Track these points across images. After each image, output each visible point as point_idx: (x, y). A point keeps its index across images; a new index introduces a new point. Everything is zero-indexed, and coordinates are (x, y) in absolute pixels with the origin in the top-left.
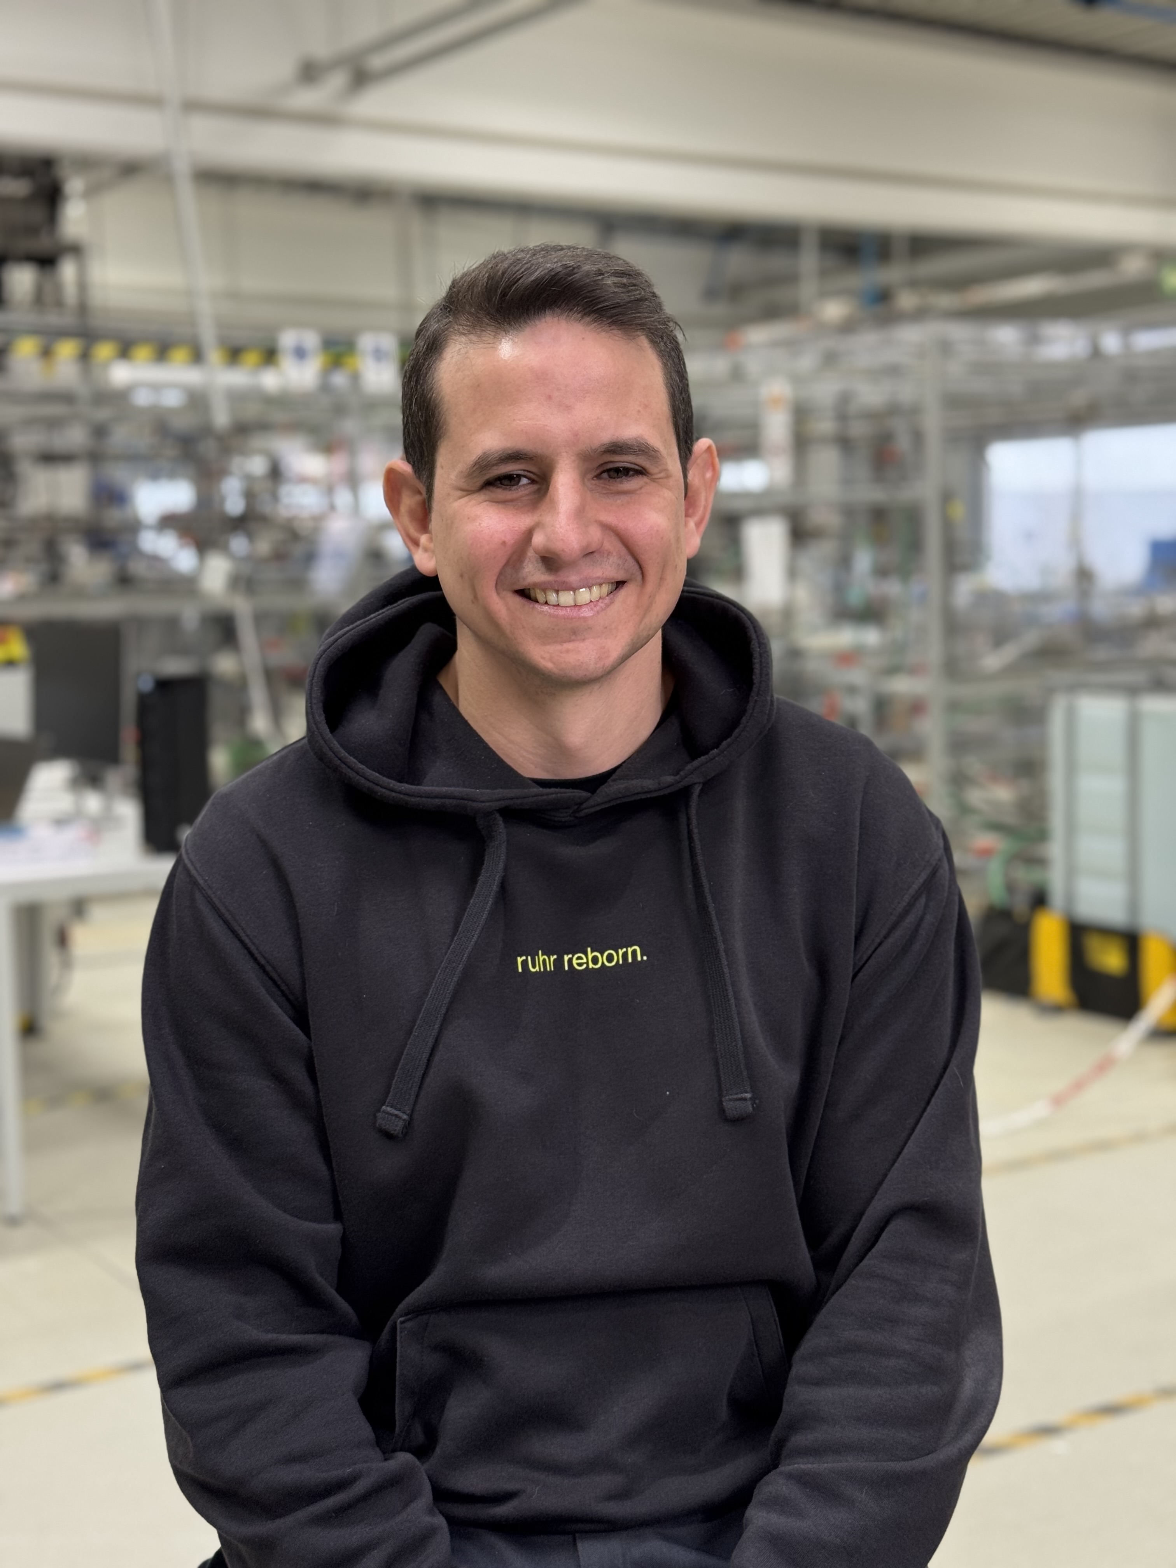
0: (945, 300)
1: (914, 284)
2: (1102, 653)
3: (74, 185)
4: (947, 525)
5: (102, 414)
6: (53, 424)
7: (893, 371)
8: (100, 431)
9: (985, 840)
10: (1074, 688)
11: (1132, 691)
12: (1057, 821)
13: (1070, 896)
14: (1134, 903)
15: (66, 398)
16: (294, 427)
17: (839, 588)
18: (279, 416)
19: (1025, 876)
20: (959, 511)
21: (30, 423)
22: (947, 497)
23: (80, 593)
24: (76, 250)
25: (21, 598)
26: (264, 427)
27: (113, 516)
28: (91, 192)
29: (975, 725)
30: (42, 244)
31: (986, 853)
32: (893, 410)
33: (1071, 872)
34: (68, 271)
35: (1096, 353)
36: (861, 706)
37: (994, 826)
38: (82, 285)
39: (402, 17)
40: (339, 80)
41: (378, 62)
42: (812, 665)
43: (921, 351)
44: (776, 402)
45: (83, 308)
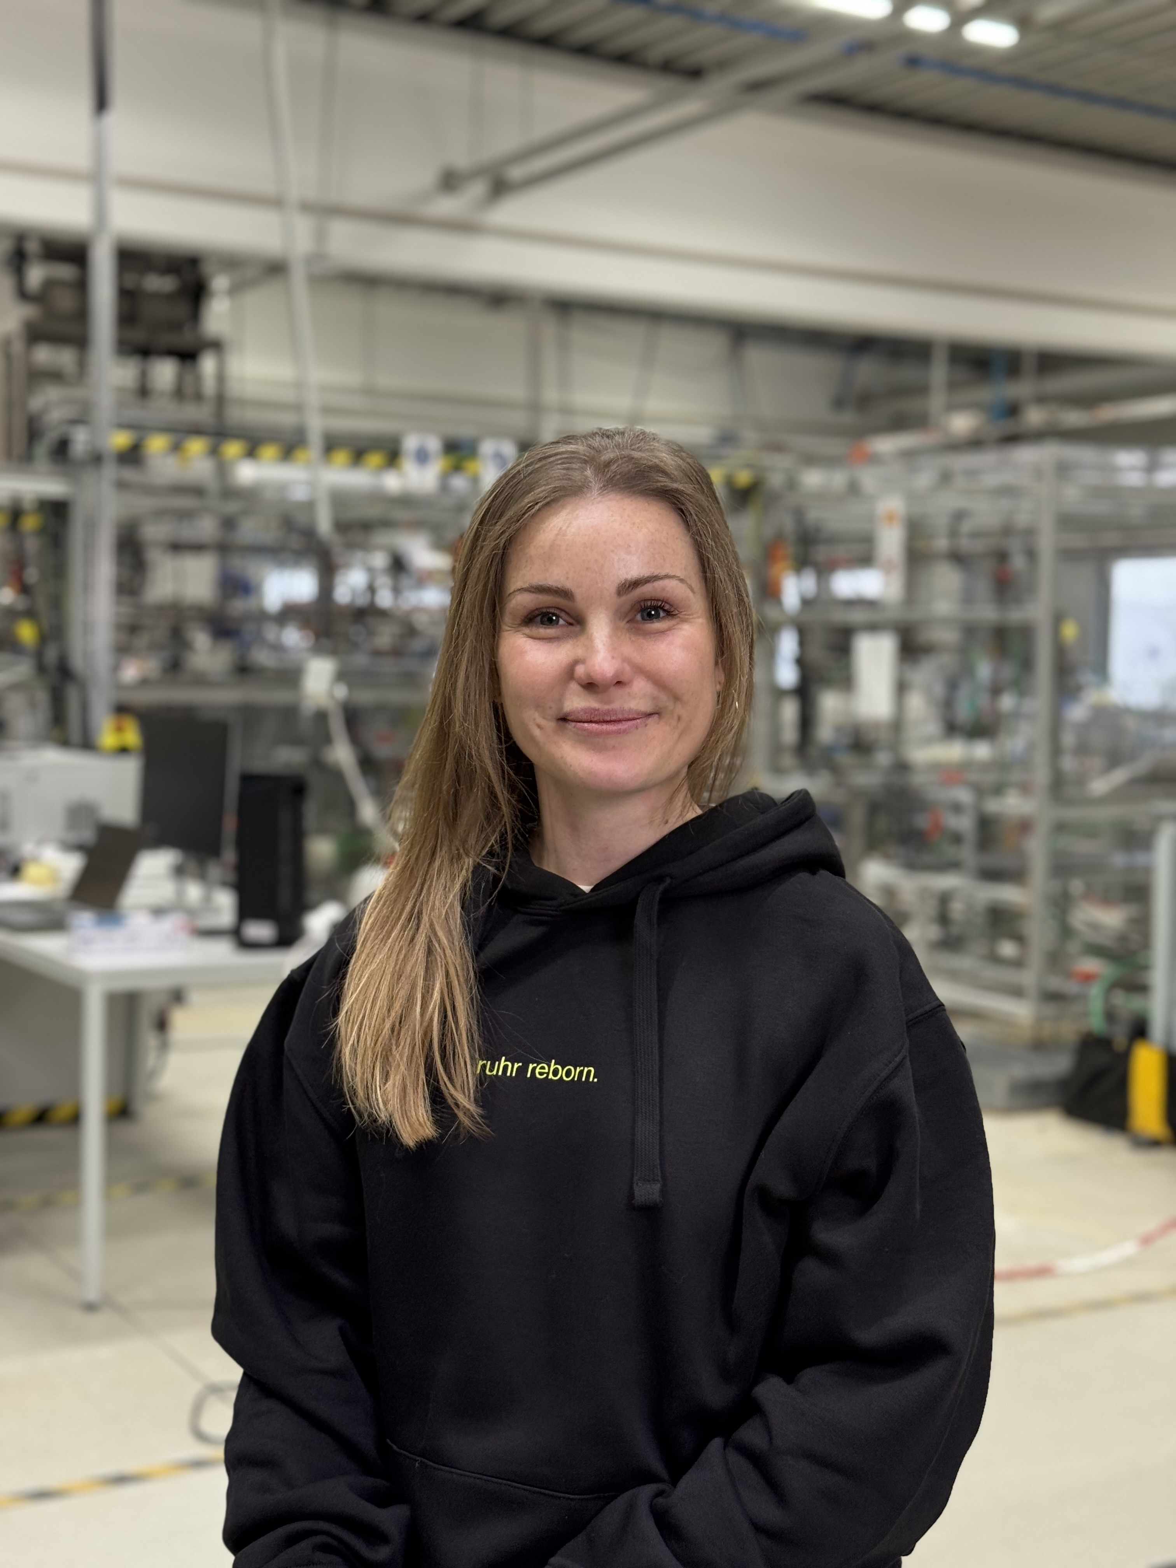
0: (1072, 418)
1: (1043, 400)
3: (220, 283)
4: (1061, 646)
5: (231, 507)
6: (184, 515)
7: (1009, 492)
8: (229, 523)
9: (1091, 965)
12: (1159, 948)
13: (1170, 1031)
15: (197, 491)
16: (416, 525)
17: (948, 704)
18: (401, 514)
19: (1125, 1003)
20: (1073, 632)
21: (160, 514)
22: (1058, 617)
23: (201, 680)
24: (216, 346)
25: (144, 682)
26: (387, 524)
27: (238, 606)
28: (234, 290)
29: (1083, 847)
30: (185, 339)
31: (1088, 978)
32: (1008, 530)
33: (1172, 1003)
34: (208, 364)
36: (965, 824)
37: (1096, 950)
38: (221, 378)
39: (542, 131)
40: (478, 189)
41: (516, 173)
42: (918, 780)
43: (1038, 473)
44: (890, 518)
45: (221, 400)
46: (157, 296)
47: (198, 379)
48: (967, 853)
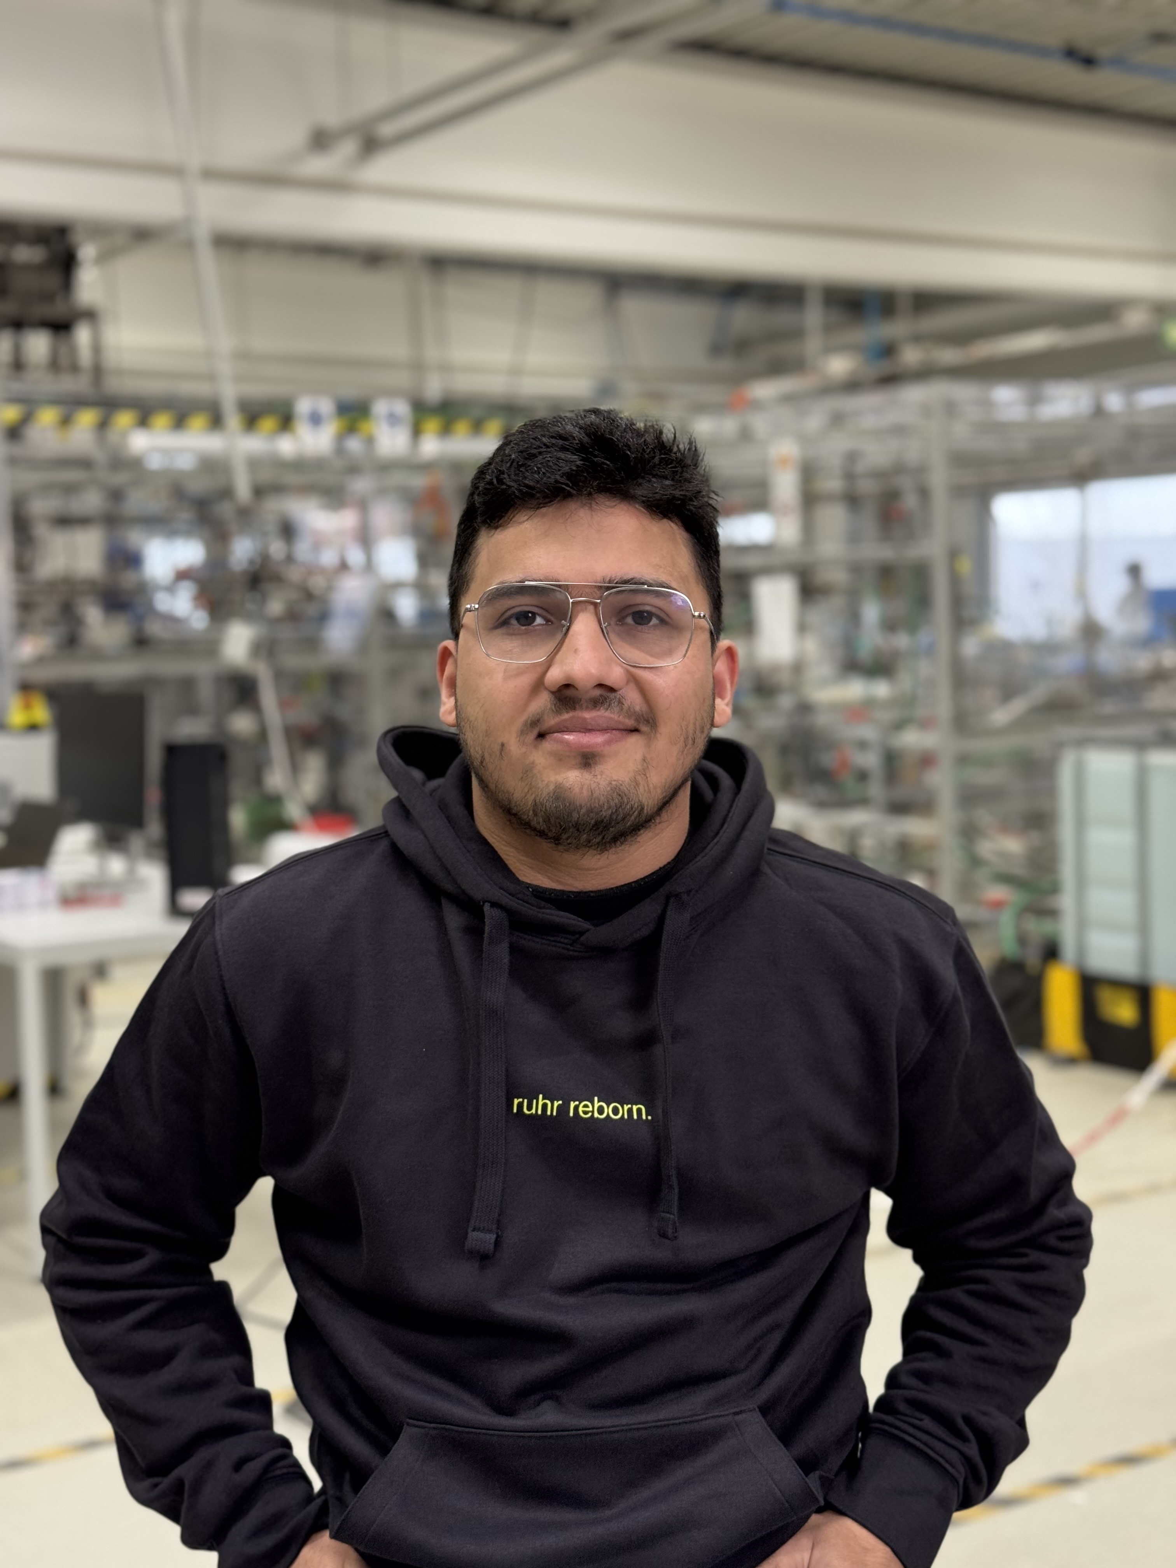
0: (949, 356)
1: (918, 339)
2: (1109, 707)
3: (87, 251)
4: (955, 580)
5: (120, 479)
6: (70, 489)
7: (899, 431)
8: (116, 495)
9: (997, 892)
10: (1082, 743)
11: (1140, 746)
12: (1067, 872)
13: (1081, 949)
14: (1144, 956)
16: (307, 490)
17: (849, 643)
18: (291, 479)
19: (1037, 928)
20: (965, 566)
21: (47, 488)
22: (953, 554)
23: (97, 655)
24: (90, 315)
25: (40, 660)
26: (276, 489)
27: (127, 579)
28: (104, 258)
29: (986, 778)
30: (58, 310)
31: (998, 905)
32: (899, 468)
33: (1082, 925)
34: (83, 335)
35: (1099, 411)
36: (871, 760)
37: (1005, 878)
38: (97, 348)
39: (411, 86)
40: (348, 148)
41: (387, 129)
42: (822, 720)
43: (926, 411)
44: (784, 462)
45: (98, 371)
46: (27, 267)
47: (73, 351)
48: (876, 789)
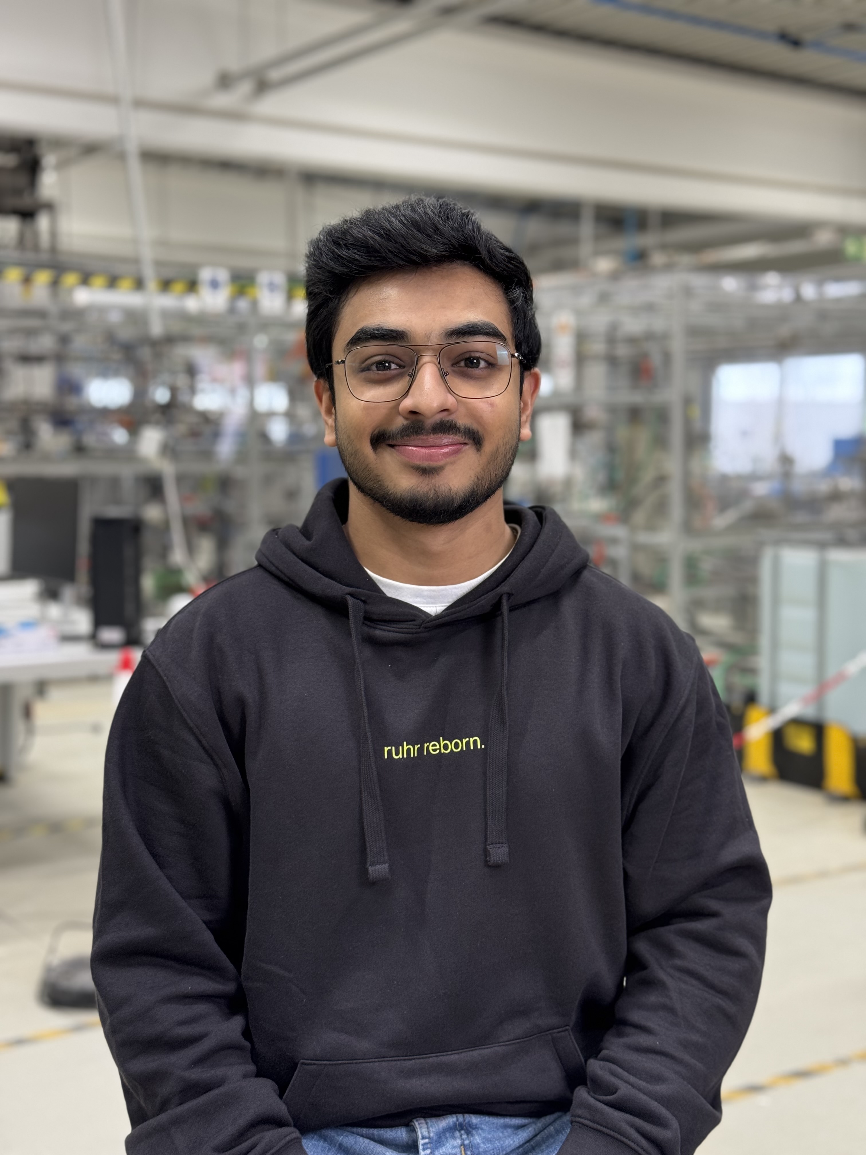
0: (688, 259)
1: (663, 247)
2: (799, 517)
3: (49, 159)
5: (66, 327)
6: (30, 333)
7: (650, 308)
8: (64, 340)
9: (711, 653)
10: (778, 543)
11: (822, 546)
12: (764, 641)
13: (774, 695)
15: (41, 314)
16: (208, 340)
18: (197, 331)
19: (740, 681)
20: (695, 412)
21: (13, 332)
22: (688, 401)
23: (47, 458)
24: (49, 207)
25: (3, 460)
26: (186, 339)
27: (71, 402)
28: (61, 165)
30: (25, 202)
31: (711, 663)
32: (650, 336)
33: (775, 678)
34: (43, 222)
35: (798, 298)
36: (622, 553)
39: (294, 42)
40: (245, 87)
41: (275, 75)
43: (670, 294)
44: (563, 328)
46: (3, 169)
47: (36, 235)
